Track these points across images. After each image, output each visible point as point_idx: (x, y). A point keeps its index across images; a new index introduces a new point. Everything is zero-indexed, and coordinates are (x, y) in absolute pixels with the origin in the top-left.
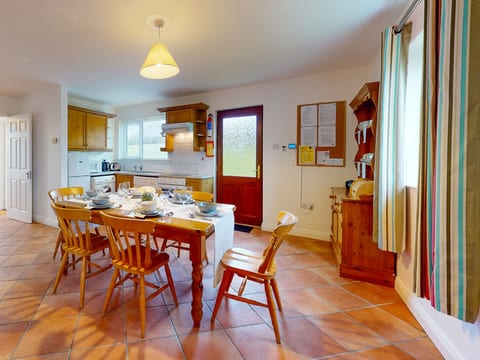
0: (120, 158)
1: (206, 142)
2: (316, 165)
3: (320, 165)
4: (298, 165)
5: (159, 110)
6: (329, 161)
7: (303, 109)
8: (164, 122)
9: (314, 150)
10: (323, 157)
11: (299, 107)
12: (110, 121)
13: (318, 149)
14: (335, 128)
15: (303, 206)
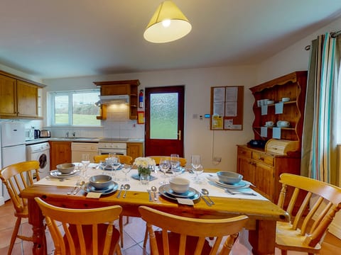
0: (48, 125)
1: (138, 112)
2: (224, 129)
3: (226, 130)
4: (211, 129)
5: (95, 83)
6: (232, 126)
7: (215, 90)
8: (99, 94)
9: (222, 118)
10: (229, 124)
11: (212, 88)
12: (40, 91)
13: (225, 118)
14: (236, 103)
15: (215, 159)
